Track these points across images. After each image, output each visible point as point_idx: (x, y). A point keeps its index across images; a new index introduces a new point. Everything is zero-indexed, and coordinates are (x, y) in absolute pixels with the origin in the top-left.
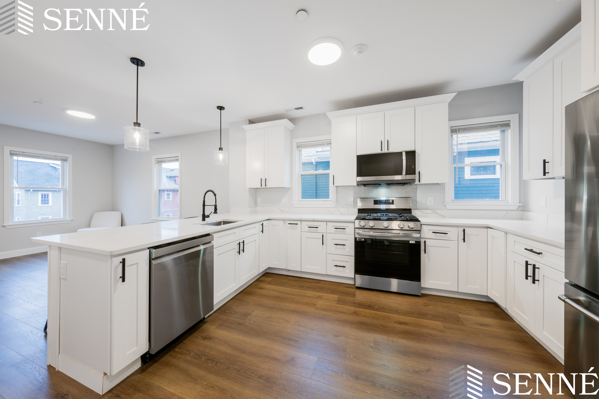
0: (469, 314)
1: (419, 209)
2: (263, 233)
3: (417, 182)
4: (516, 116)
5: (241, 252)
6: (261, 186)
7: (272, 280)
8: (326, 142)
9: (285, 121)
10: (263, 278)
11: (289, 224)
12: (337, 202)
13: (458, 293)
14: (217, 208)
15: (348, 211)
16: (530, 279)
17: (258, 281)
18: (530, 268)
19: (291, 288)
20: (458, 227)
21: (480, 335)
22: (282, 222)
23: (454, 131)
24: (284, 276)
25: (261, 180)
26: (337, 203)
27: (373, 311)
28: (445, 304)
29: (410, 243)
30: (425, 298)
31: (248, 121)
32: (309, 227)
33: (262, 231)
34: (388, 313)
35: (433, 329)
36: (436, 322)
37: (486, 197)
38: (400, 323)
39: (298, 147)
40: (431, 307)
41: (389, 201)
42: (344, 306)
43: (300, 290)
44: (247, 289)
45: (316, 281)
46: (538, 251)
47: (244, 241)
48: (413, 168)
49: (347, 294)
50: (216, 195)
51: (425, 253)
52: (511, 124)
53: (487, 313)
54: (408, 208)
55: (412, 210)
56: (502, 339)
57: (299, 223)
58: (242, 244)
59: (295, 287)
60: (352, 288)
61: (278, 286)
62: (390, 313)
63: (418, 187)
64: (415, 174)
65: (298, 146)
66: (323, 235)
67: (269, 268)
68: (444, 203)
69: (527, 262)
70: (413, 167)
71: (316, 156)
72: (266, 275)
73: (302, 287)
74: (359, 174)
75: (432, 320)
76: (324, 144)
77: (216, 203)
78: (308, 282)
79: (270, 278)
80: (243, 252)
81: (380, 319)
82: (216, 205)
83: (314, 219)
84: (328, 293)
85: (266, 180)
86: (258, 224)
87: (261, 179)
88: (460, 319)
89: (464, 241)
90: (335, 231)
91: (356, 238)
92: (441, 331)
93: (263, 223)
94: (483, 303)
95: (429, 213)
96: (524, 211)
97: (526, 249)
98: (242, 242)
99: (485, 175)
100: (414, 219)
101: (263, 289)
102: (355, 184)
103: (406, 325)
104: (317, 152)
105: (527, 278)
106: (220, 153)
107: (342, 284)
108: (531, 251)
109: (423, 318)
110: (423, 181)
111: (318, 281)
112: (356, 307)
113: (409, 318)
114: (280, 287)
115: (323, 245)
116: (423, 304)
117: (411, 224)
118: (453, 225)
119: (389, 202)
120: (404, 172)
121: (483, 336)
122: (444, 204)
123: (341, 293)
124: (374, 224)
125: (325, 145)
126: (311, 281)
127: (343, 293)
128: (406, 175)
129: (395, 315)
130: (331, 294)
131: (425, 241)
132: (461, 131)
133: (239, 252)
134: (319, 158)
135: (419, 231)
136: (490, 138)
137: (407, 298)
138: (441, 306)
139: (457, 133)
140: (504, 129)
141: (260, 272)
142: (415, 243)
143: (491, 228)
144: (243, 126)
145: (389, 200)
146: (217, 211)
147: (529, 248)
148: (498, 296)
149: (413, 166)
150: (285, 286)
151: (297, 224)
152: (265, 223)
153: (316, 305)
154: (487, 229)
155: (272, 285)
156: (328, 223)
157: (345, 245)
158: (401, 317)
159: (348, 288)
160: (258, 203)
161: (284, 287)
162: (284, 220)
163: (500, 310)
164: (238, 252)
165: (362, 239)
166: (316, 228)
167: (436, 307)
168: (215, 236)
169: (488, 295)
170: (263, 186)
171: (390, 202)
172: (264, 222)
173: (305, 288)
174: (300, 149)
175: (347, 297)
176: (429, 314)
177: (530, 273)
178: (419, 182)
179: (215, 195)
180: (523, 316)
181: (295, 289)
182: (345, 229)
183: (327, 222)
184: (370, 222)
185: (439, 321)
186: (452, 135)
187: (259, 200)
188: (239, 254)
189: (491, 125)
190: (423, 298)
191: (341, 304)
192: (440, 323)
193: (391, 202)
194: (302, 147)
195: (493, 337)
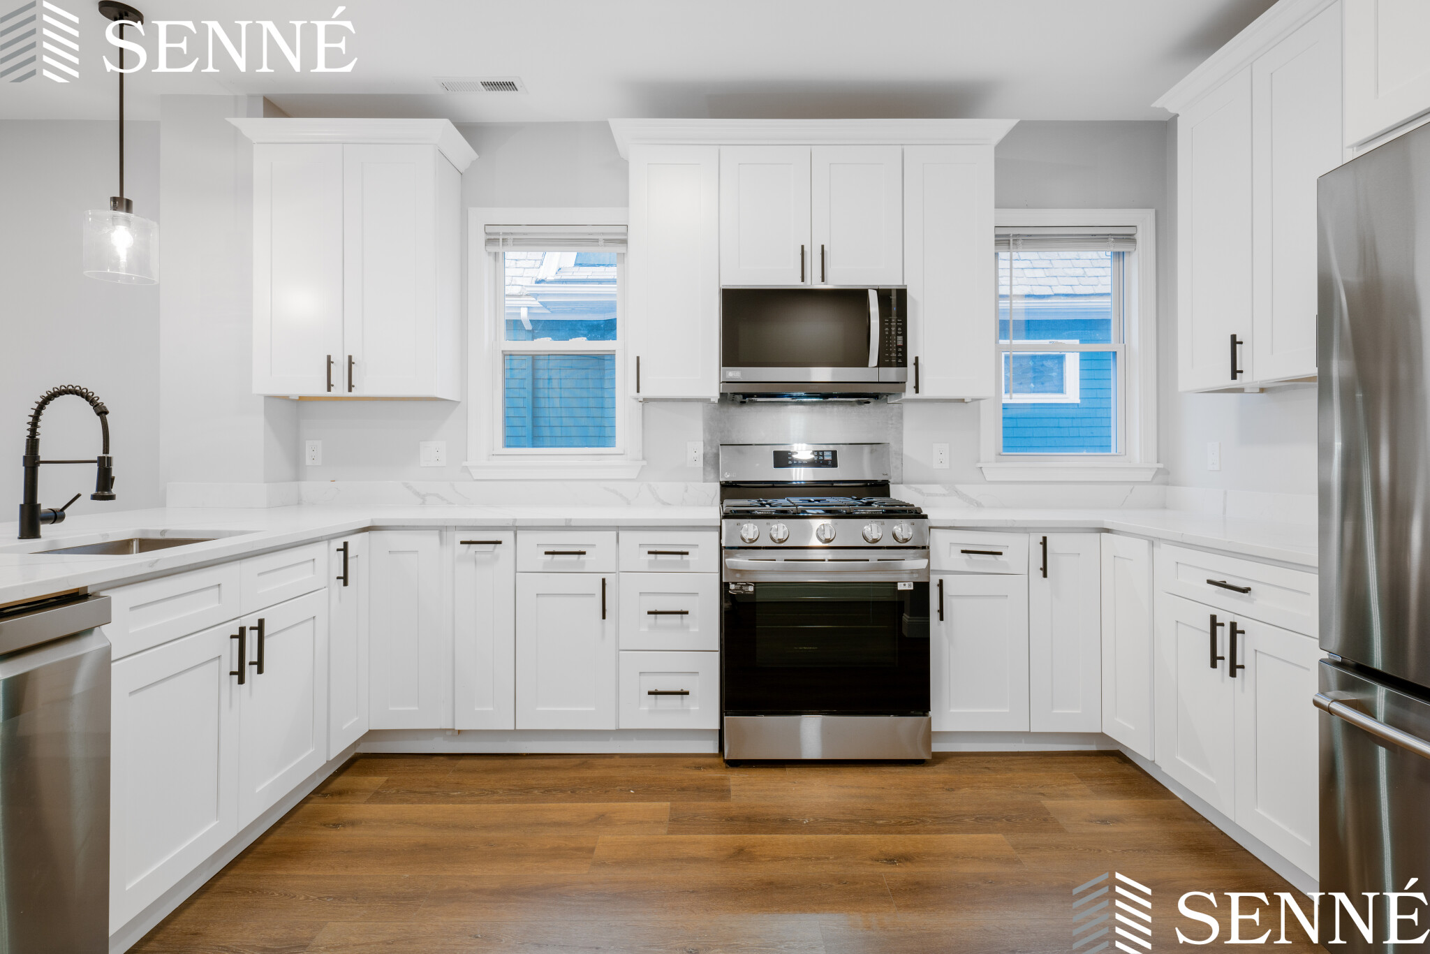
0: (1065, 796)
1: (908, 483)
2: (345, 584)
3: (909, 393)
4: (1150, 214)
5: (250, 671)
6: (329, 390)
7: (387, 780)
8: (603, 234)
9: (440, 129)
10: (343, 781)
11: (462, 543)
12: (644, 459)
13: (1028, 735)
14: (115, 472)
15: (686, 491)
16: (1224, 665)
17: (325, 795)
18: (1223, 635)
19: (478, 802)
20: (1028, 533)
21: (1109, 852)
22: (432, 539)
23: (1004, 240)
24: (441, 758)
25: (329, 362)
26: (645, 463)
27: (800, 836)
28: (998, 776)
29: (899, 589)
30: (942, 766)
31: (260, 105)
32: (547, 553)
33: (345, 579)
34: (847, 833)
35: (987, 859)
36: (990, 835)
37: (1082, 447)
38: (891, 860)
39: (490, 241)
40: (966, 791)
41: (823, 456)
42: (699, 837)
43: (517, 805)
44: (271, 839)
45: (577, 761)
46: (1243, 585)
47: (261, 622)
48: (900, 347)
49: (702, 790)
50: (106, 413)
51: (942, 619)
52: (1139, 237)
53: (1107, 784)
54: (880, 478)
55: (891, 487)
56: (1159, 851)
57: (507, 537)
58: (251, 638)
59: (496, 797)
60: (710, 766)
61: (420, 802)
62: (852, 832)
63: (908, 410)
64: (904, 364)
65: (492, 237)
66: (604, 580)
67: (371, 735)
68: (979, 461)
69: (1213, 618)
70: (900, 343)
71: (536, 295)
72: (357, 764)
73: (525, 791)
74: (731, 357)
75: (977, 831)
76: (597, 240)
77: (106, 450)
78: (547, 768)
79: (375, 774)
80: (260, 671)
81: (828, 858)
82: (109, 459)
83: (571, 520)
84: (633, 799)
85: (351, 363)
86: (322, 547)
87: (329, 357)
88: (1048, 814)
89: (1045, 575)
90: (650, 561)
91: (724, 586)
92: (1009, 861)
93: (346, 544)
94: (1092, 757)
95: (937, 495)
96: (1167, 484)
97: (1210, 582)
98: (252, 628)
99: (1038, 392)
100: (905, 511)
101: (353, 823)
102: (714, 393)
103: (909, 864)
104: (538, 282)
105: (1214, 665)
106: (114, 221)
107: (679, 759)
108: (1222, 585)
109: (951, 832)
110: (926, 391)
111: (584, 760)
112: (741, 833)
113: (913, 836)
114: (430, 807)
115: (604, 617)
116: (941, 785)
117: (903, 528)
118: (1015, 526)
119: (821, 458)
120: (874, 359)
121: (1115, 852)
122: (979, 465)
123: (678, 790)
124: (786, 529)
125: (601, 243)
126: (555, 762)
127: (683, 789)
128: (879, 365)
129: (870, 836)
130: (641, 800)
131: (941, 581)
132: (1020, 242)
133: (240, 675)
134: (544, 304)
135: (923, 549)
136: (1050, 286)
137: (891, 773)
138: (990, 782)
139: (1009, 248)
140: (1121, 250)
141: (332, 757)
142: (912, 588)
143: (1108, 531)
144: (234, 121)
145: (823, 452)
146: (114, 491)
147: (1218, 579)
148: (1133, 728)
149: (900, 338)
150: (454, 796)
151: (500, 543)
152: (354, 542)
153: (592, 850)
154: (1099, 534)
155: (393, 802)
156: (622, 534)
157: (686, 613)
158: (889, 837)
159: (698, 768)
160: (308, 462)
161: (448, 803)
162: (442, 529)
163: (1135, 771)
164: (232, 673)
165: (748, 585)
166: (576, 556)
167: (979, 787)
168: (119, 600)
169: (1104, 732)
170: (340, 389)
171: (826, 458)
172: (352, 540)
173: (536, 792)
174: (499, 249)
175: (702, 803)
176: (964, 815)
177: (1223, 649)
178: (917, 392)
179: (102, 412)
180: (1204, 774)
181: (498, 802)
182: (687, 553)
183: (618, 528)
184: (775, 526)
185: (997, 831)
186: (997, 251)
187: (313, 451)
188: (241, 681)
189: (1092, 235)
190: (940, 768)
191: (688, 832)
192: (999, 837)
193: (830, 458)
194: (510, 242)
195: (1139, 850)
